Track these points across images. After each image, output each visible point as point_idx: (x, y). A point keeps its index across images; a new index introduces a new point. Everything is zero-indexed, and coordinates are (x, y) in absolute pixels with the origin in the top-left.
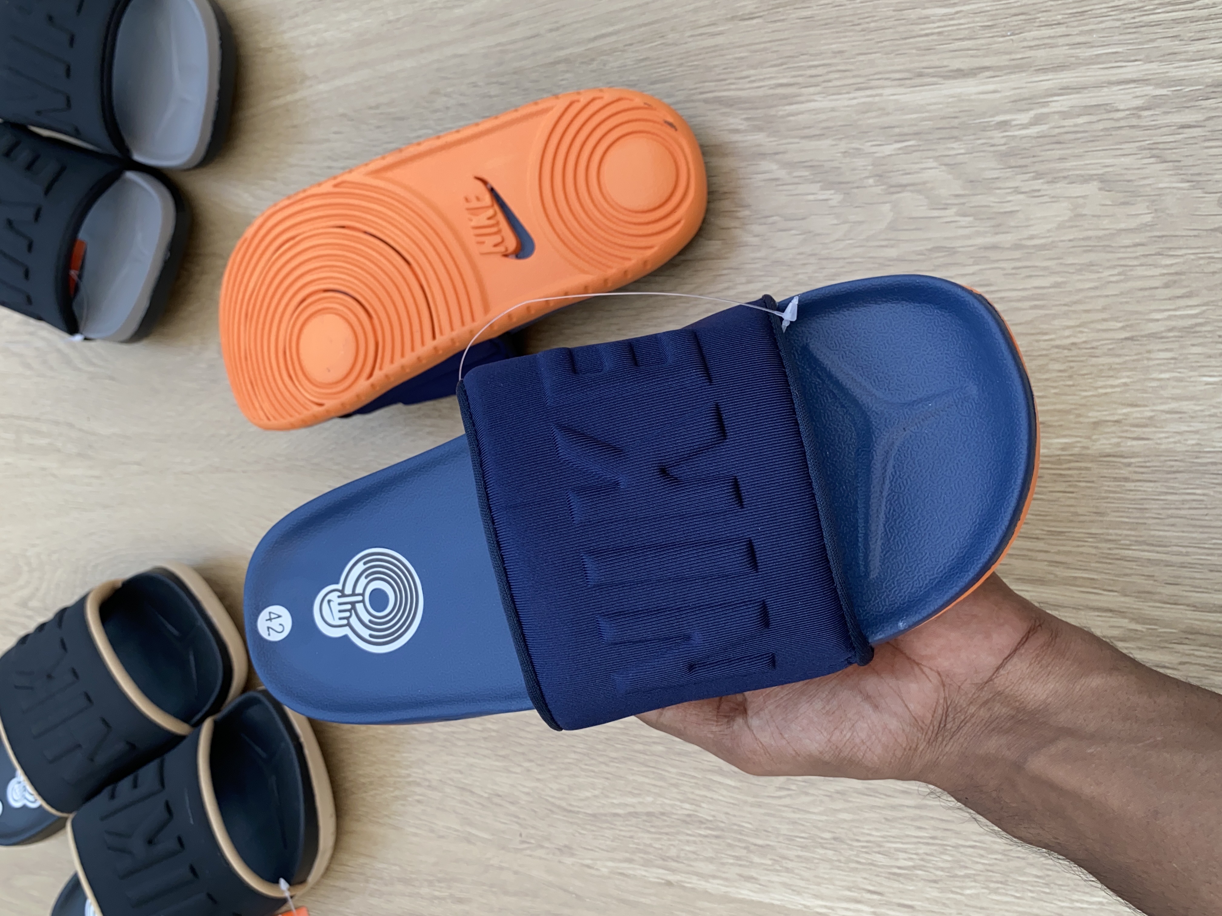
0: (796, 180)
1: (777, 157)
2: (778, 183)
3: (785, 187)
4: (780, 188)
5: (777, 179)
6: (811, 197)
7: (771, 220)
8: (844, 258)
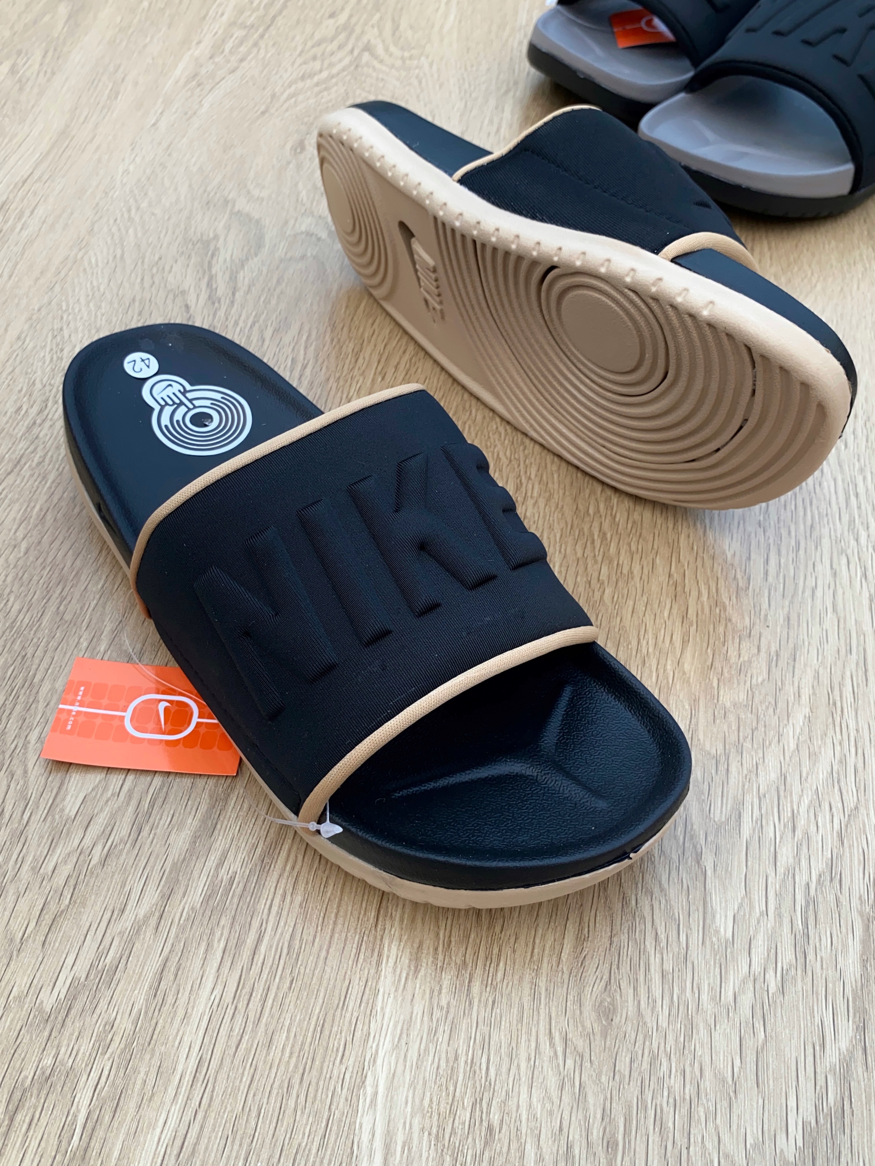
0: (821, 1081)
1: (860, 1053)
2: (817, 1048)
3: (810, 1059)
4: (810, 1051)
5: (823, 1045)
6: (792, 1103)
7: (759, 1026)
8: (688, 1148)
